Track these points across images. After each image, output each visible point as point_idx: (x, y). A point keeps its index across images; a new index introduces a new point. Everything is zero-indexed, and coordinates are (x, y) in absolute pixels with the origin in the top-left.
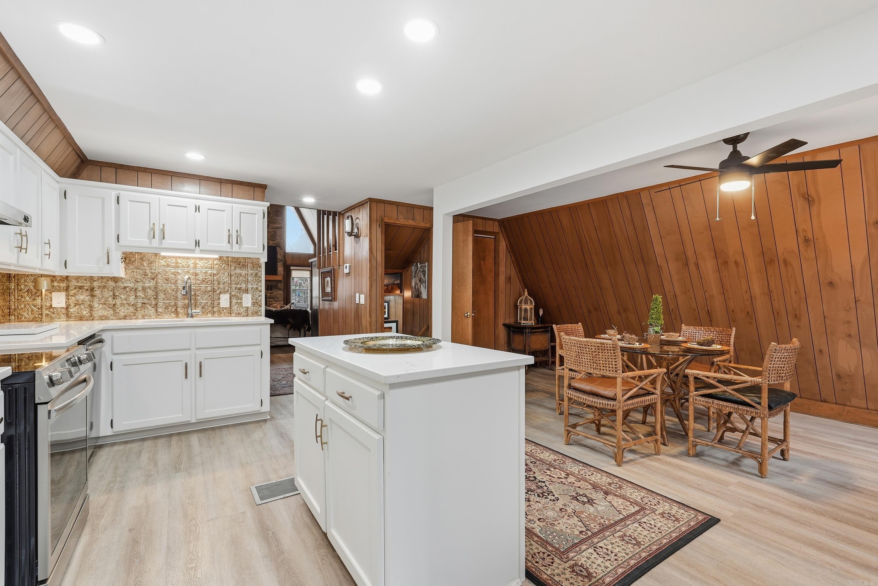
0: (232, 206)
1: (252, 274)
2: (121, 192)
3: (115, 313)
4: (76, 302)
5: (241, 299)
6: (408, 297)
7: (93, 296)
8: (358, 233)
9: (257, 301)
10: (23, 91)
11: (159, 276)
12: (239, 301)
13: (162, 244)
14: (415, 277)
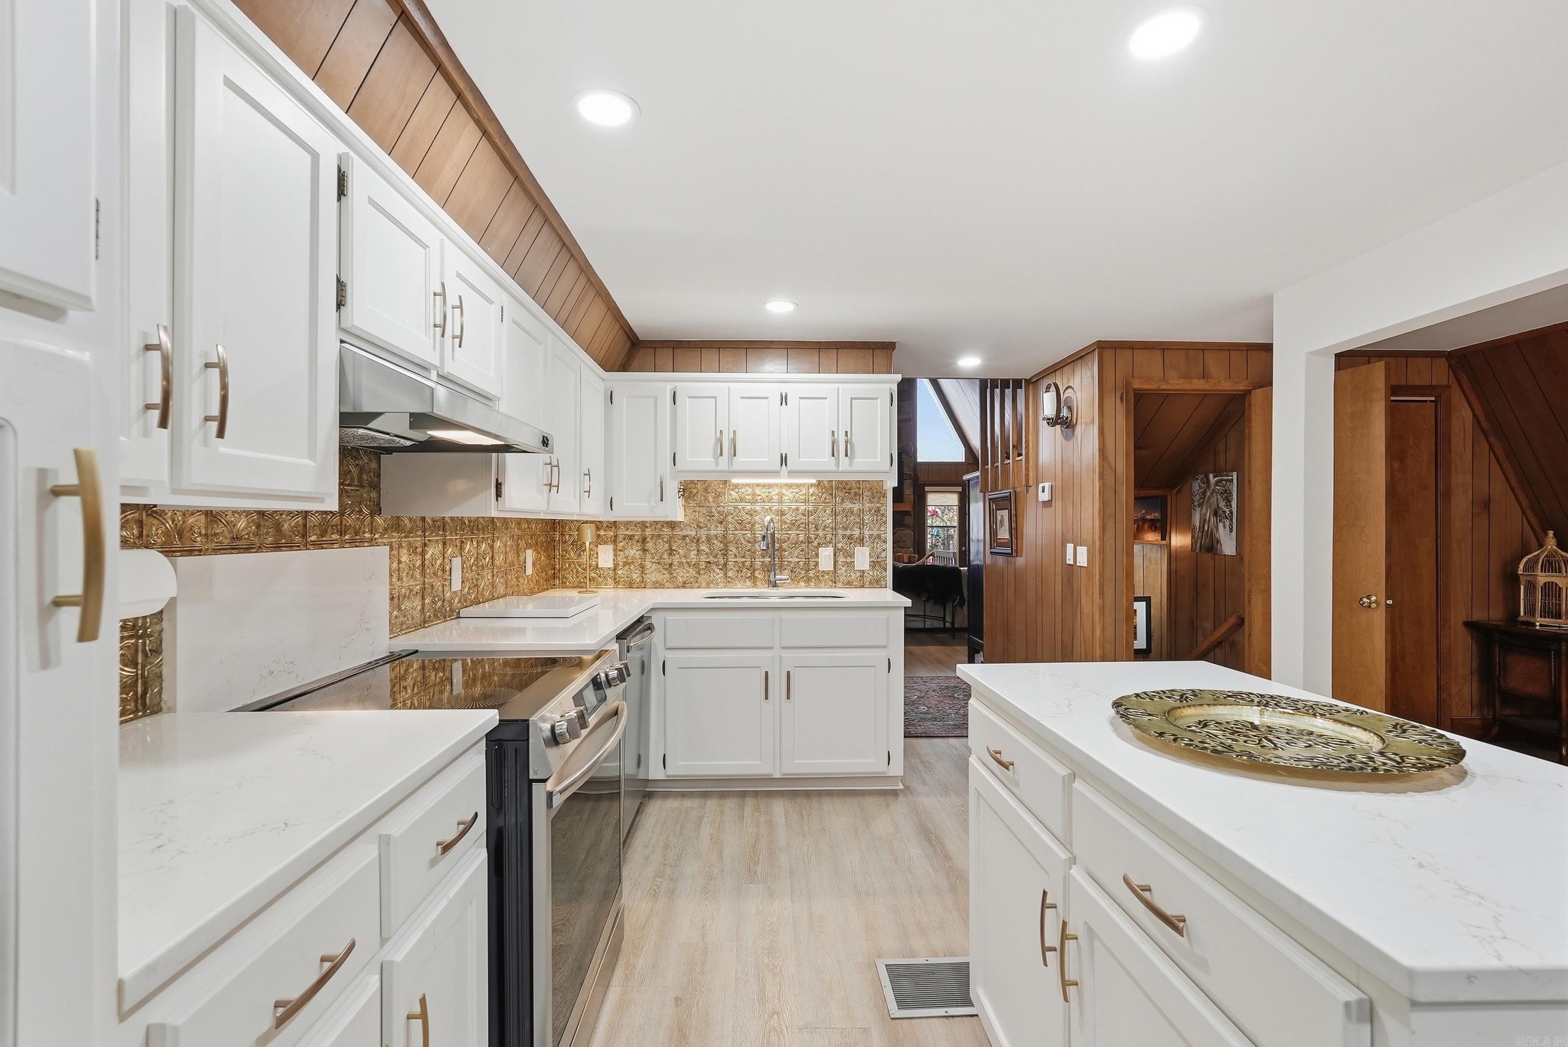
0: (838, 388)
1: (870, 511)
2: (678, 384)
3: (673, 579)
4: (625, 560)
5: (852, 555)
6: (1182, 549)
7: (645, 550)
8: (1069, 419)
9: (879, 560)
10: (552, 244)
11: (730, 518)
12: (849, 560)
13: (732, 465)
14: (1200, 505)
